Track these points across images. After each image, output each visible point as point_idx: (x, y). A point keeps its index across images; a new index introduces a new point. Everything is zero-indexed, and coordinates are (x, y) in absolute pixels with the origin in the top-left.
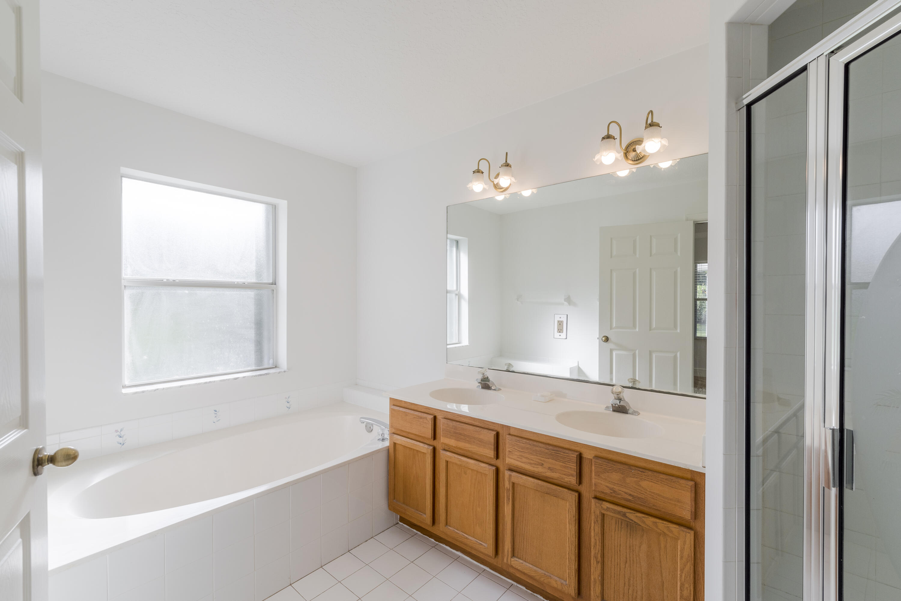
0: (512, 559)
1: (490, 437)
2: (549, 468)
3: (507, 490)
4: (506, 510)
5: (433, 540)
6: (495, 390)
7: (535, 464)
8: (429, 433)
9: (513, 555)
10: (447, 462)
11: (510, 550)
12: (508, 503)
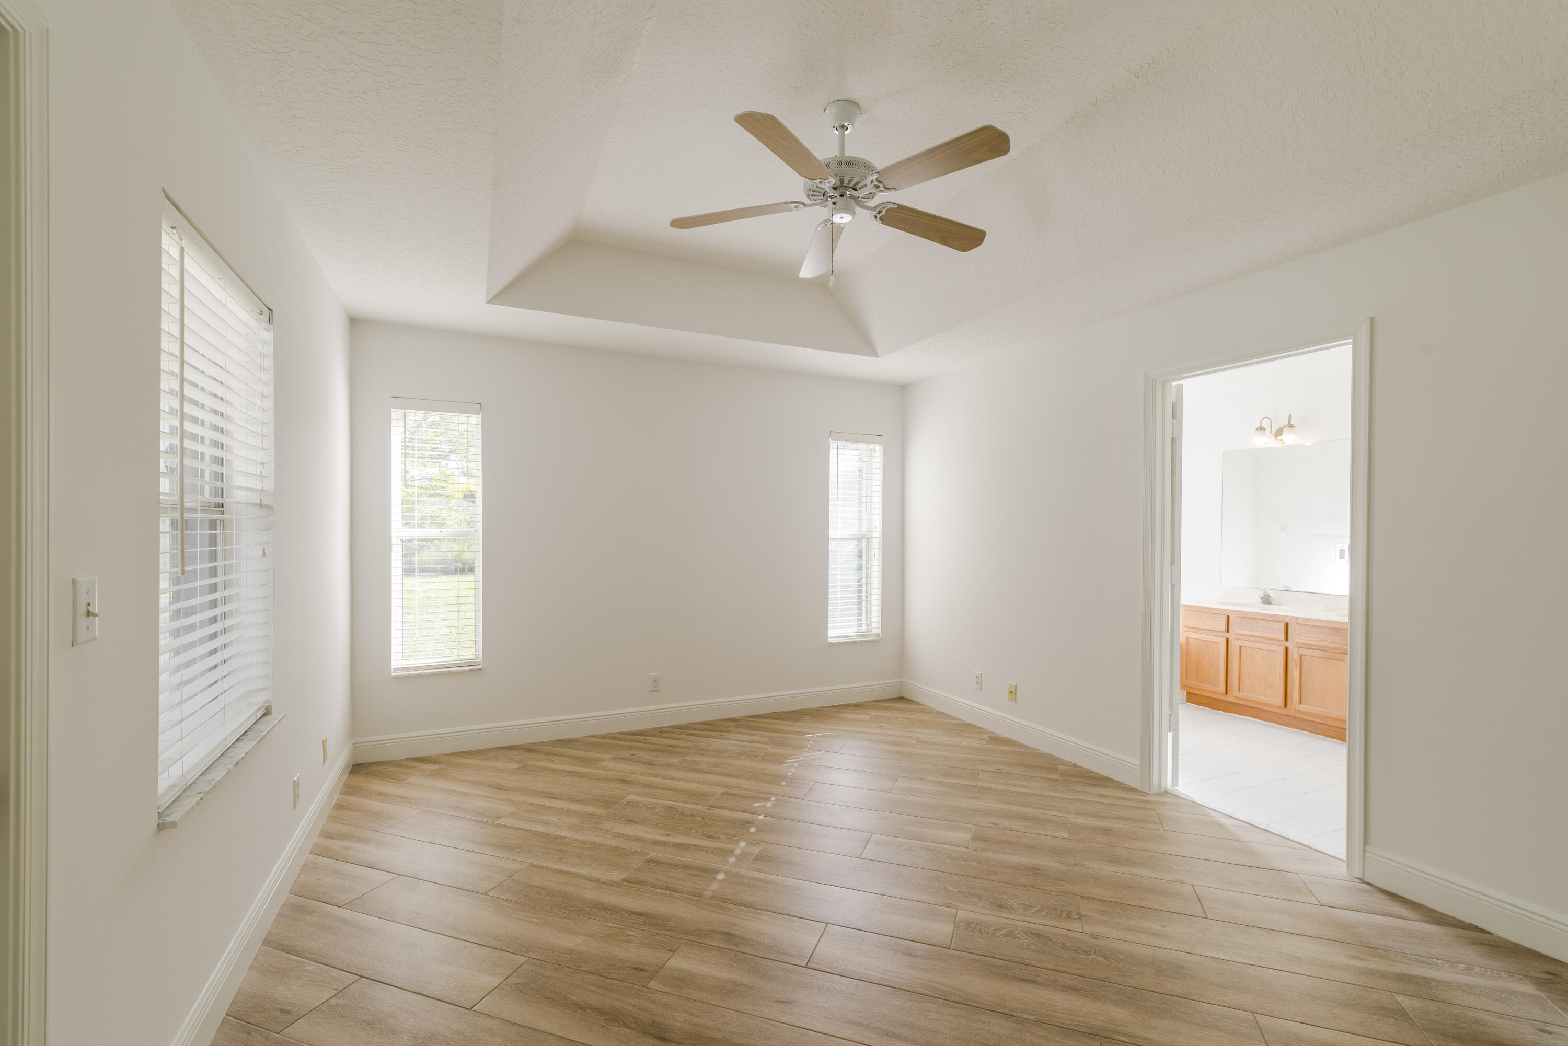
0: (1300, 706)
1: (1282, 627)
2: (1331, 642)
3: (1295, 660)
4: (1294, 674)
5: (1221, 712)
6: (1275, 604)
7: (1320, 641)
8: (1224, 628)
9: (1300, 703)
10: (1240, 647)
11: (1298, 700)
12: (1296, 669)
